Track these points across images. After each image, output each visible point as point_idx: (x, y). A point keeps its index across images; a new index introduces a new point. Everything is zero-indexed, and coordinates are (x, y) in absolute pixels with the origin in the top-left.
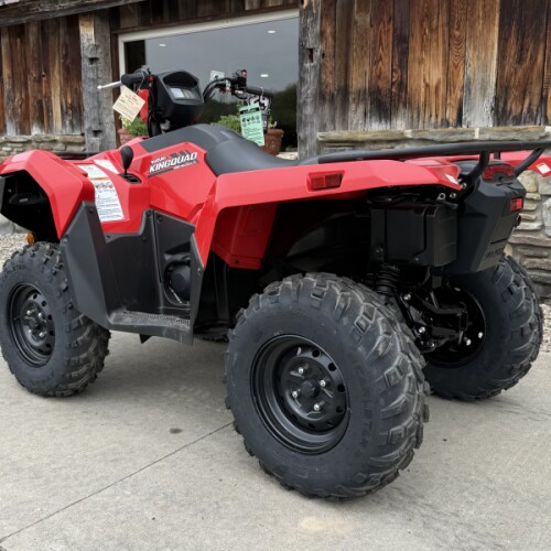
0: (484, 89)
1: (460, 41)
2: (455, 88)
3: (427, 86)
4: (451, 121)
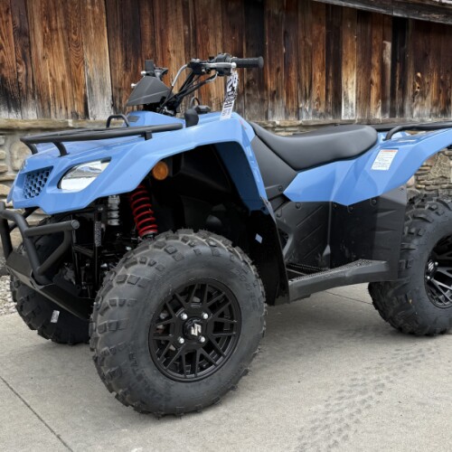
0: (103, 88)
1: (78, 45)
2: (79, 85)
3: (54, 81)
4: (79, 113)
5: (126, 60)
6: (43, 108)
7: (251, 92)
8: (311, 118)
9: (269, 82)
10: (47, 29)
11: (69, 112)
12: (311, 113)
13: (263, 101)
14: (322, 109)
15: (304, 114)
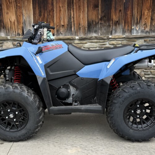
5: (40, 12)
6: (7, 32)
7: (103, 22)
8: (140, 34)
9: (114, 17)
10: (8, 3)
11: (16, 33)
12: (140, 31)
13: (109, 26)
14: (148, 29)
15: (135, 31)
